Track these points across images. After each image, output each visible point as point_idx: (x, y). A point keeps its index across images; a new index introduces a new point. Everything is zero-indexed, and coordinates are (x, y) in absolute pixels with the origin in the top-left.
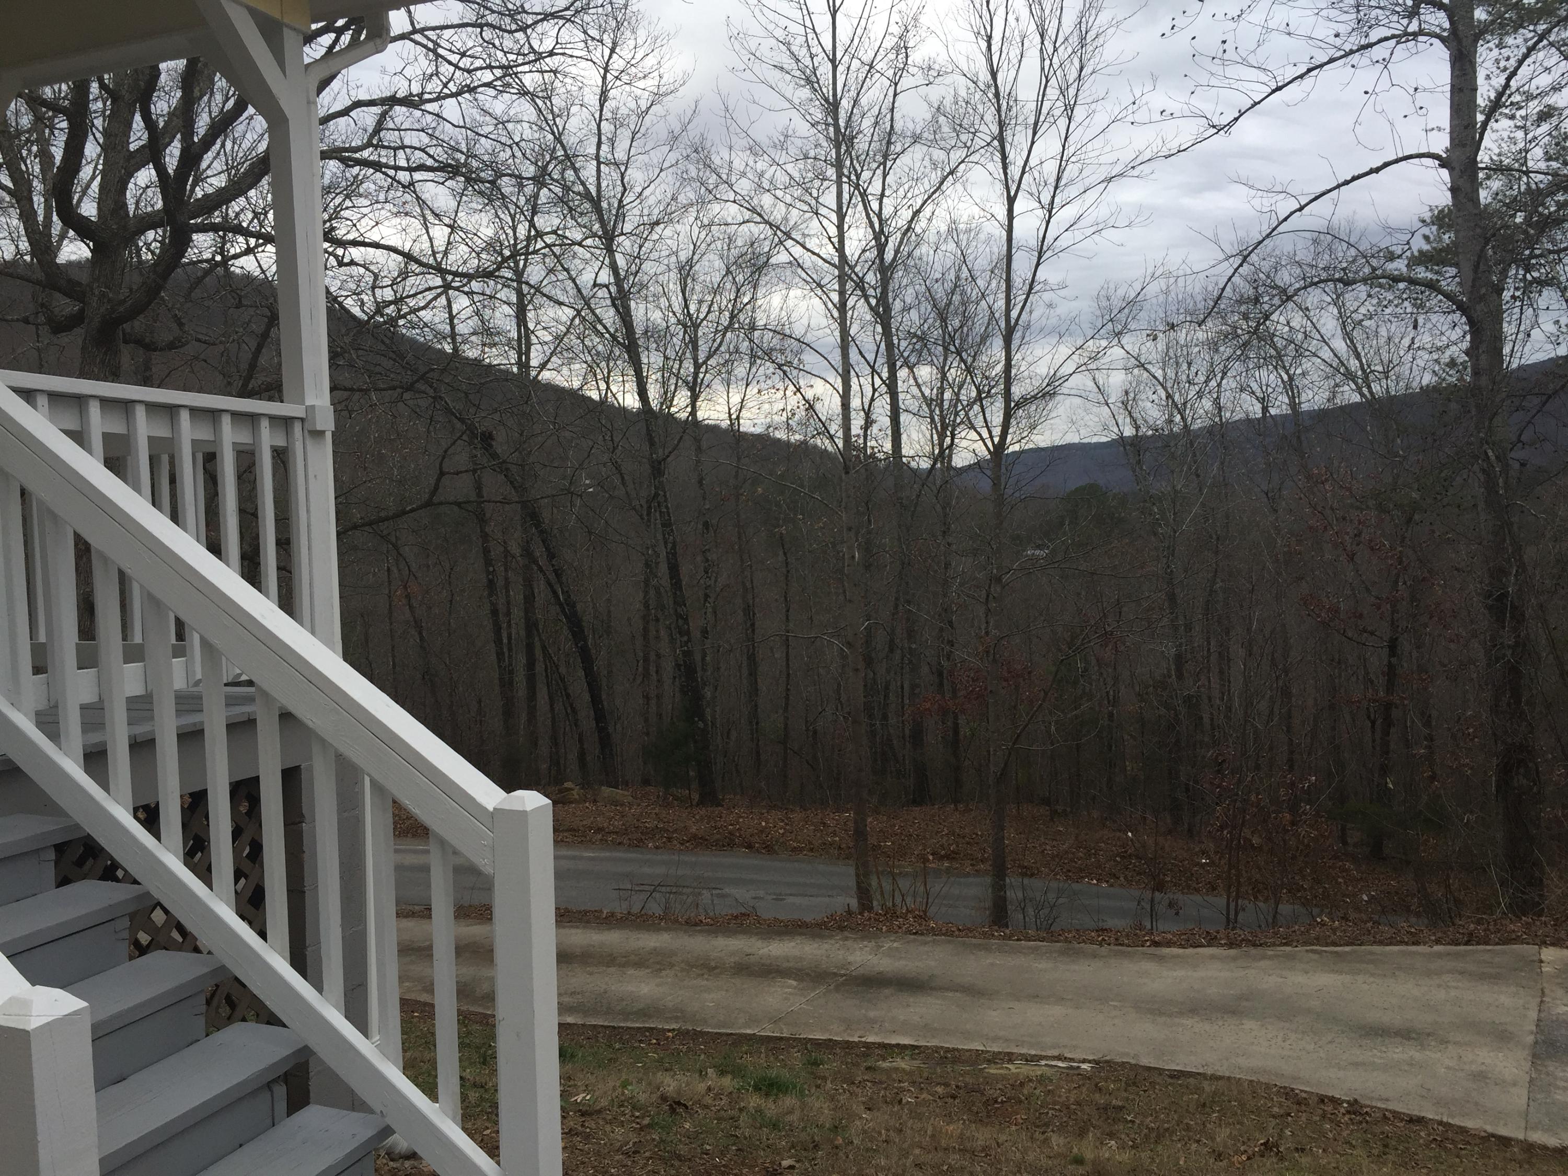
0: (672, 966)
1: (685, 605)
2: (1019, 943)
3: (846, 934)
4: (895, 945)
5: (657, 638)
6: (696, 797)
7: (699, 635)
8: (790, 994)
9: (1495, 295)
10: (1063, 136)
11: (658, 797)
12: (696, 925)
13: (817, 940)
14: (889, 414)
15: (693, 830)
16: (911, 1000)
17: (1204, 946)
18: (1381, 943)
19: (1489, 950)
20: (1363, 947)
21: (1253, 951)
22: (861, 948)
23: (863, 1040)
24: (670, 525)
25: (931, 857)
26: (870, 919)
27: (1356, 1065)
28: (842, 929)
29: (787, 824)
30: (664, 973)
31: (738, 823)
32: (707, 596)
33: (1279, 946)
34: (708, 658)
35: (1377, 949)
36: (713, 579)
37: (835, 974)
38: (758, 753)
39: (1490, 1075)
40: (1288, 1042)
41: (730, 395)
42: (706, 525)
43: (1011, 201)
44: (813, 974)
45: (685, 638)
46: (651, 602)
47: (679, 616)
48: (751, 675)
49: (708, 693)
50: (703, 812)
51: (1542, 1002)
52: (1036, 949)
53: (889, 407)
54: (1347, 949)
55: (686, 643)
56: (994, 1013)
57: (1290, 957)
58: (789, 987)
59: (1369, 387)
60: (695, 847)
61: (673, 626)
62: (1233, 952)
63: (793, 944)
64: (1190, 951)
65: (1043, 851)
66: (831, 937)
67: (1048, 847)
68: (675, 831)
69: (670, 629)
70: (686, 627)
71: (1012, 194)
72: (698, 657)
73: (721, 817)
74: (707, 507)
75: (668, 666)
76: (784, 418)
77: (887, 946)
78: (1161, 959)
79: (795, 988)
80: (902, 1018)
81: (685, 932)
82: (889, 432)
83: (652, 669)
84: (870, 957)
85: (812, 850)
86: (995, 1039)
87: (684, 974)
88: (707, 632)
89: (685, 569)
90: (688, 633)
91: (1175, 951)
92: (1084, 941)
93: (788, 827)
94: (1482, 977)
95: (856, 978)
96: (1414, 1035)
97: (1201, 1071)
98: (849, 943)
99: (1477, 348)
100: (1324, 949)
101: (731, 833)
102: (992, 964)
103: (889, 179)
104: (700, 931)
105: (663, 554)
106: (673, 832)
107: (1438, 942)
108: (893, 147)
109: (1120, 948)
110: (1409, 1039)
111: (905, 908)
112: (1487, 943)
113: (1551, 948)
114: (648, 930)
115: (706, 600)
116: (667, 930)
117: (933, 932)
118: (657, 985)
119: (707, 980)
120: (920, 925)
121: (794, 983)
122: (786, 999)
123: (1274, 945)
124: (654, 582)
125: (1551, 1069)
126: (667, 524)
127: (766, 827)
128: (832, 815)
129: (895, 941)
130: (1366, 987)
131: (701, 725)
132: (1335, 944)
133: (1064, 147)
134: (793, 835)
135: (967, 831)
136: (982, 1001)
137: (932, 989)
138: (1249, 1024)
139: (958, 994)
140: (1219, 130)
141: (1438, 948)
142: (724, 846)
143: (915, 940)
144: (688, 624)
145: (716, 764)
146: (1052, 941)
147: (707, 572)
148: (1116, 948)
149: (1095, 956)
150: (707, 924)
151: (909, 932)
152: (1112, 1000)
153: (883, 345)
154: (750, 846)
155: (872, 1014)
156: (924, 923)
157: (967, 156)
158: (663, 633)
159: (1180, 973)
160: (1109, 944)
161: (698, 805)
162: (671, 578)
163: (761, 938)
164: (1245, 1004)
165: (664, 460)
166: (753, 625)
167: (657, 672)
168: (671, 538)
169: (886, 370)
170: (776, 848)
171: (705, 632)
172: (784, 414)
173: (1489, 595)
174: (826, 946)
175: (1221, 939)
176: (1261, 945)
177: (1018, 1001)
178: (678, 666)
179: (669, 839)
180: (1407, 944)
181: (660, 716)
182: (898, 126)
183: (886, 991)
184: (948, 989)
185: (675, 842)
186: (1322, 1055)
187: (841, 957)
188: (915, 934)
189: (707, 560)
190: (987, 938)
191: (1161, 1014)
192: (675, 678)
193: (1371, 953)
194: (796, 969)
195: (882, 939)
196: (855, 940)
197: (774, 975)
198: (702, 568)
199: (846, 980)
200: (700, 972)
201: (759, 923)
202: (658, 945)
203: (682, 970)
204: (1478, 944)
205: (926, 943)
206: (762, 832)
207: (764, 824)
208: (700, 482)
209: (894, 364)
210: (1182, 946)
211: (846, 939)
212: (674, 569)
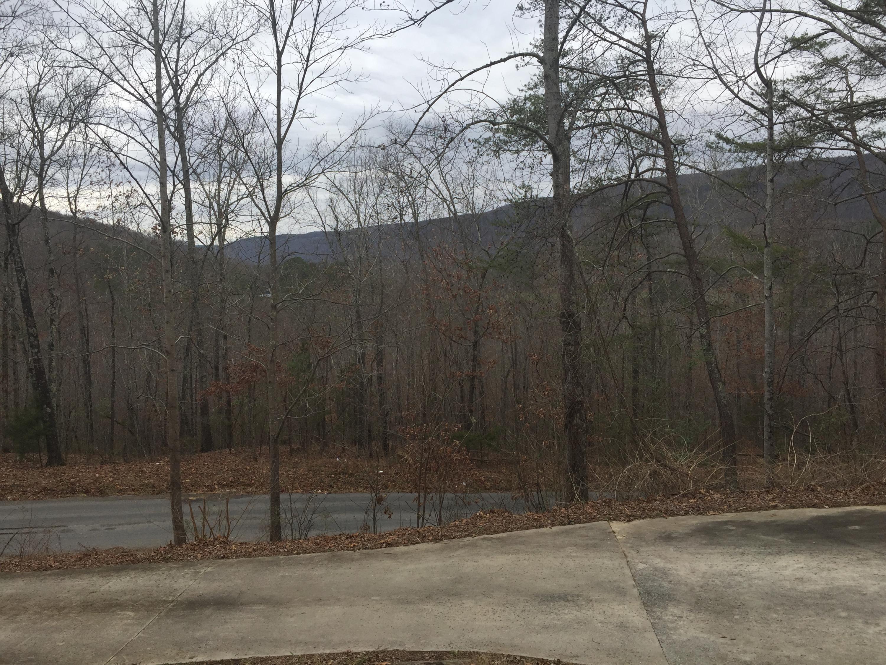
0: (26, 609)
1: (35, 327)
2: (298, 556)
3: (171, 564)
4: (209, 569)
5: (14, 350)
6: (45, 459)
7: (46, 348)
8: (129, 625)
9: (566, 141)
10: (315, 14)
11: (15, 461)
12: (46, 569)
13: (148, 572)
14: (184, 203)
15: (44, 484)
16: (228, 617)
17: (420, 543)
18: (522, 528)
19: (583, 527)
20: (513, 533)
21: (451, 543)
22: (183, 576)
23: (194, 660)
24: (23, 271)
25: (216, 487)
26: (187, 549)
27: (546, 627)
28: (166, 560)
29: (115, 474)
30: (18, 618)
31: (78, 476)
32: (52, 321)
33: (464, 537)
34: (54, 364)
35: (521, 532)
36: (57, 308)
37: (164, 601)
38: (92, 426)
39: (628, 625)
40: (497, 615)
41: (69, 185)
42: (52, 271)
43: (280, 54)
44: (147, 604)
45: (36, 350)
46: (9, 325)
47: (30, 335)
48: (86, 373)
49: (54, 388)
50: (51, 470)
51: (628, 561)
52: (311, 559)
53: (184, 199)
54: (505, 535)
55: (36, 353)
56: (292, 620)
57: (474, 545)
58: (127, 619)
59: (454, 206)
60: (45, 496)
61: (26, 342)
62: (438, 545)
63: (128, 578)
64: (412, 547)
65: (288, 476)
66: (158, 569)
67: (291, 473)
68: (29, 486)
69: (23, 343)
70: (36, 342)
71: (280, 49)
72: (46, 363)
73: (65, 473)
74: (52, 259)
75: (23, 369)
76: (110, 202)
77: (203, 571)
78: (394, 556)
79: (133, 618)
80: (222, 635)
81: (38, 577)
82: (184, 214)
83: (10, 372)
84: (190, 583)
85: (133, 490)
86: (297, 643)
87: (37, 616)
88: (53, 346)
89: (36, 303)
90: (38, 346)
91: (402, 549)
92: (342, 549)
93: (116, 476)
94: (587, 547)
95: (182, 603)
96: (570, 598)
97: (449, 649)
98: (173, 572)
99: (558, 171)
100: (491, 536)
101: (72, 484)
102: (283, 577)
103: (182, 51)
104: (50, 575)
105: (18, 293)
106: (28, 487)
107: (553, 524)
108: (184, 32)
109: (367, 551)
110: (568, 601)
111: (212, 537)
112: (580, 522)
113: (614, 522)
114: (6, 578)
115: (51, 324)
116: (21, 576)
117: (238, 554)
118: (13, 631)
119: (58, 620)
120: (225, 549)
121: (132, 614)
122: (126, 630)
123: (461, 537)
124: (11, 311)
125: (659, 614)
126: (21, 271)
127: (99, 478)
128: (147, 465)
129: (208, 566)
130: (526, 562)
131: (49, 410)
132: (496, 532)
133: (316, 21)
134: (120, 482)
135: (240, 467)
136: (281, 610)
137: (242, 604)
138: (468, 603)
139: (262, 607)
140: (415, 22)
141: (554, 529)
142: (67, 493)
143: (224, 564)
144: (38, 341)
145: (60, 436)
146: (321, 552)
147: (52, 304)
148: (364, 551)
149: (353, 560)
150: (56, 568)
151: (218, 557)
152: (373, 596)
153: (180, 159)
154: (87, 492)
155: (198, 634)
156: (228, 547)
157: (233, 45)
158: (18, 346)
159: (411, 566)
160: (359, 549)
161: (47, 466)
162: (24, 308)
163: (103, 576)
164: (460, 586)
165: (18, 223)
166: (87, 340)
167: (14, 373)
168: (24, 280)
169: (181, 174)
170: (107, 491)
171: (51, 346)
172: (110, 199)
173: (563, 316)
174: (155, 577)
175: (429, 536)
176: (454, 538)
177: (308, 606)
178: (30, 370)
179: (24, 492)
180: (536, 527)
181: (17, 404)
182: (188, 18)
183: (207, 611)
184: (254, 603)
185: (29, 494)
186: (522, 623)
187: (168, 585)
188: (223, 558)
189: (52, 296)
190: (276, 555)
191: (408, 603)
192: (28, 378)
193: (520, 537)
194: (132, 601)
195: (199, 566)
196: (178, 568)
197: (114, 609)
198: (49, 301)
199: (174, 606)
200: (51, 614)
201: (99, 562)
202: (13, 591)
203: (36, 613)
204: (575, 523)
205: (232, 565)
206: (96, 481)
207: (97, 475)
208: (47, 242)
209: (187, 171)
210: (406, 545)
211: (171, 569)
212: (26, 301)
